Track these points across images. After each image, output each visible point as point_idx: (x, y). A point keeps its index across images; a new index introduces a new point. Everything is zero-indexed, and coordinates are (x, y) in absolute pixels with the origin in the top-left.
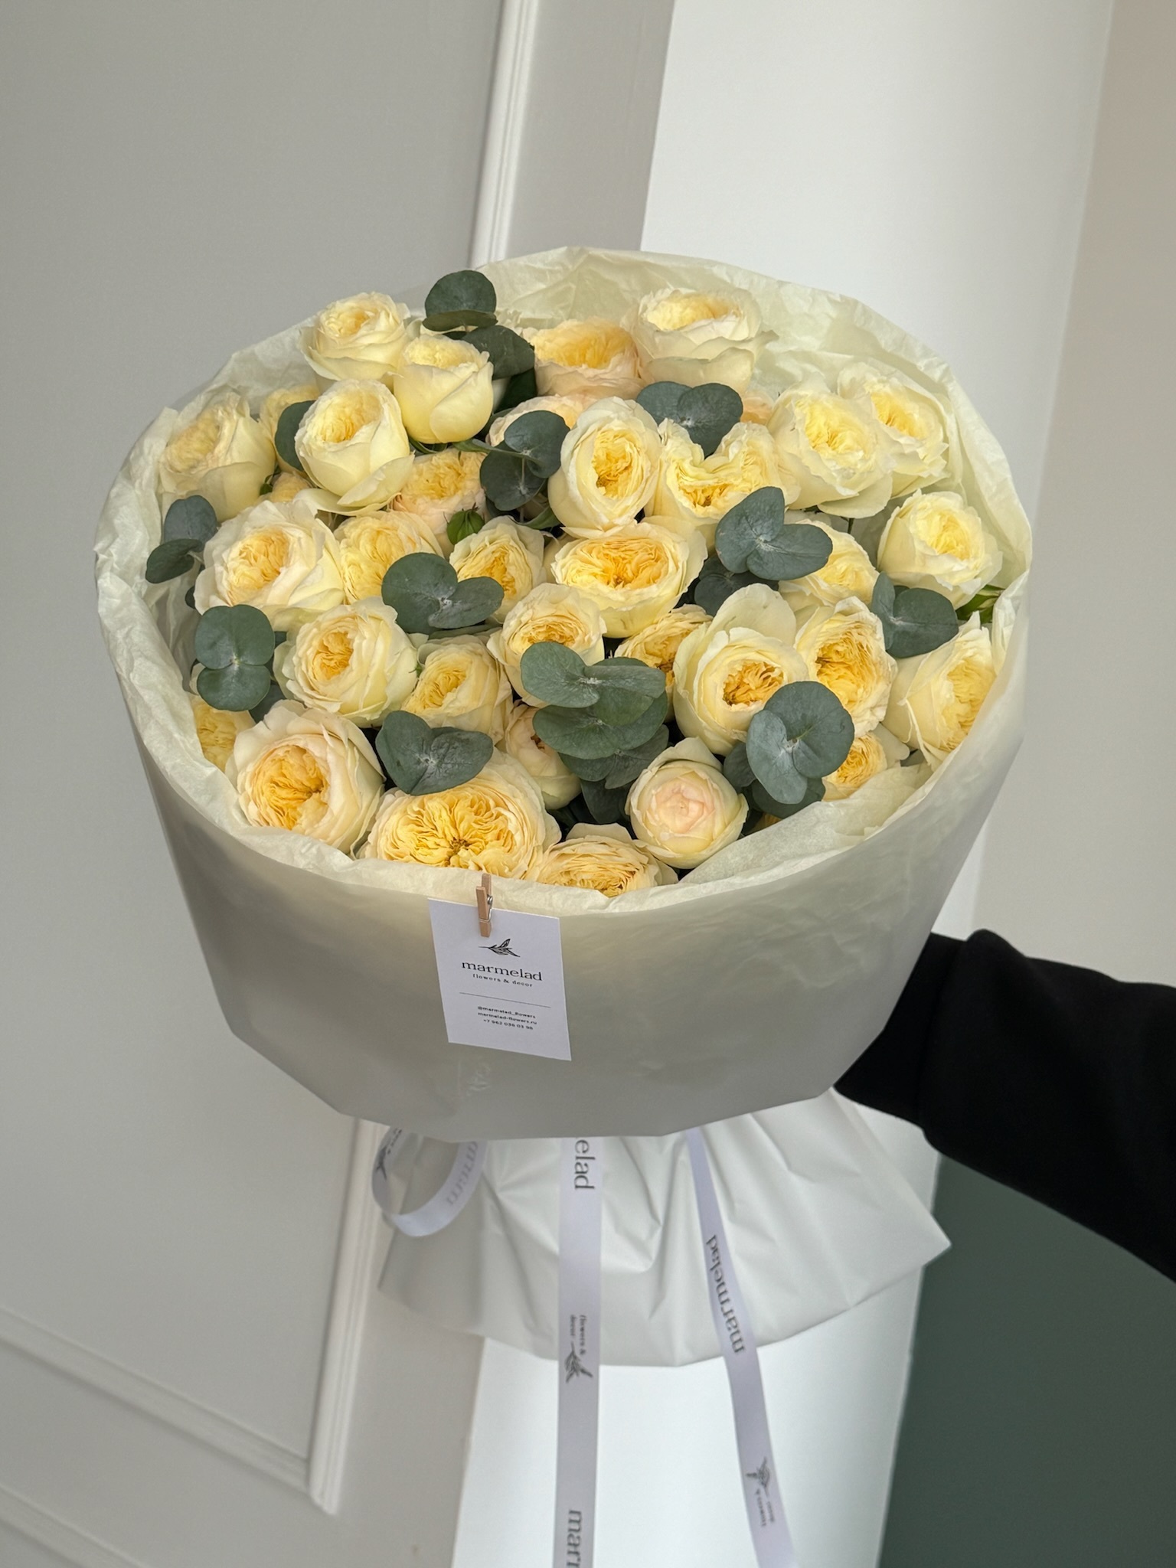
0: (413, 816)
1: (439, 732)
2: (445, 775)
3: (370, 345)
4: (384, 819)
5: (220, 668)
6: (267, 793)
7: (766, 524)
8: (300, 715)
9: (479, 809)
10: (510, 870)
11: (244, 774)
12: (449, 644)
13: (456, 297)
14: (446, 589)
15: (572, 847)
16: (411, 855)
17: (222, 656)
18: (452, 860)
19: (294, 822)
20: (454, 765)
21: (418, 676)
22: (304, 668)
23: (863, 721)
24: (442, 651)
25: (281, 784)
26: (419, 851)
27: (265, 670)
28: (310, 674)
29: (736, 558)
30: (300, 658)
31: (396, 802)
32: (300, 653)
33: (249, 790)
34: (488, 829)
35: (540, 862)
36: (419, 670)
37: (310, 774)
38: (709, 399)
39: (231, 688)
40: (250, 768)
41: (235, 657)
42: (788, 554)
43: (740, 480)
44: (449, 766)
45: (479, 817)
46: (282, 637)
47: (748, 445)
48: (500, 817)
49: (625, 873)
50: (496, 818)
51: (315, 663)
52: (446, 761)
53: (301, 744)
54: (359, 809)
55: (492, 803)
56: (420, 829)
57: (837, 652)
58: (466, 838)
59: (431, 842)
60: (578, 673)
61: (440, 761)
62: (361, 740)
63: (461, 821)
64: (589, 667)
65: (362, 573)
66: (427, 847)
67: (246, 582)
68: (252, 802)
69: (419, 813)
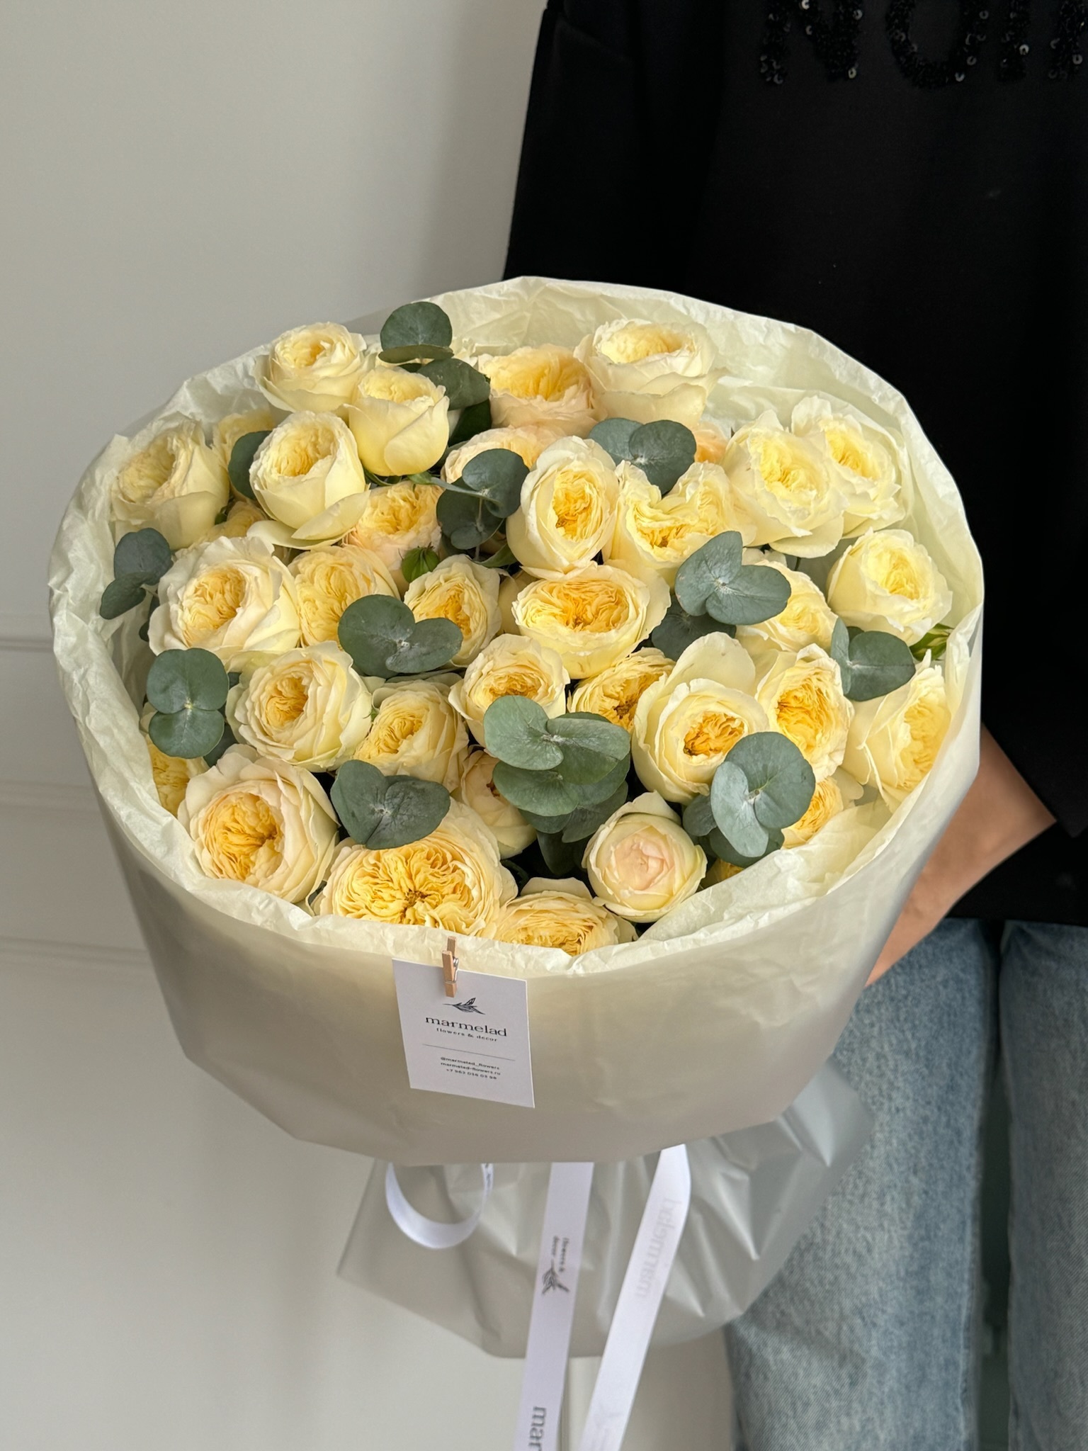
0: (369, 869)
1: (393, 780)
2: (401, 827)
3: (327, 378)
4: (340, 871)
5: (173, 712)
6: (220, 839)
7: (724, 567)
8: (253, 762)
9: (437, 862)
10: (467, 927)
11: (196, 820)
12: (405, 690)
13: (411, 328)
14: (403, 631)
15: (531, 903)
16: (367, 907)
17: (175, 700)
18: (409, 913)
19: (246, 870)
20: (410, 817)
21: (373, 721)
22: (257, 713)
23: (821, 767)
24: (398, 696)
25: (233, 830)
26: (375, 904)
27: (219, 715)
28: (264, 720)
29: (696, 601)
30: (253, 703)
31: (353, 855)
32: (254, 697)
33: (202, 837)
34: (445, 882)
35: (496, 917)
36: (374, 715)
37: (263, 821)
38: (662, 434)
39: (184, 736)
40: (203, 814)
41: (188, 702)
42: (747, 596)
43: (696, 521)
44: (405, 818)
45: (436, 870)
46: (235, 678)
47: (705, 484)
48: (457, 871)
49: (584, 928)
50: (453, 871)
51: (268, 708)
52: (401, 811)
53: (254, 792)
54: (313, 861)
55: (449, 857)
56: (376, 881)
57: (796, 697)
58: (423, 890)
59: (386, 894)
60: (541, 729)
61: (395, 812)
62: (315, 787)
63: (418, 872)
64: (551, 720)
65: (317, 609)
66: (382, 898)
67: (201, 620)
68: (205, 849)
69: (375, 865)
